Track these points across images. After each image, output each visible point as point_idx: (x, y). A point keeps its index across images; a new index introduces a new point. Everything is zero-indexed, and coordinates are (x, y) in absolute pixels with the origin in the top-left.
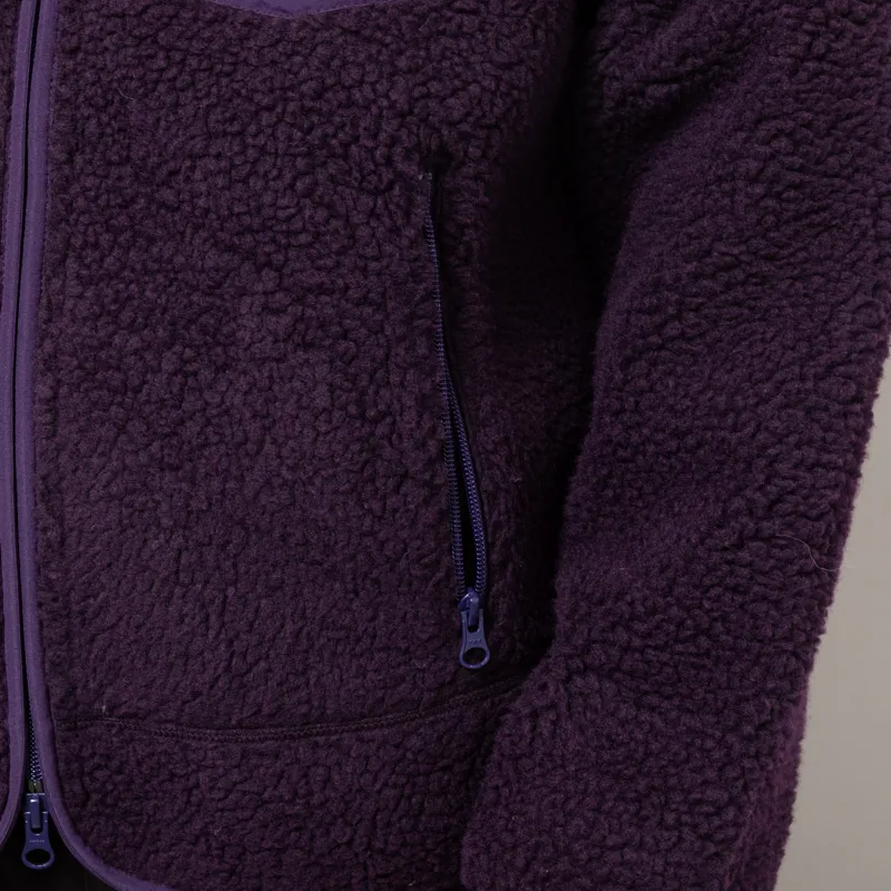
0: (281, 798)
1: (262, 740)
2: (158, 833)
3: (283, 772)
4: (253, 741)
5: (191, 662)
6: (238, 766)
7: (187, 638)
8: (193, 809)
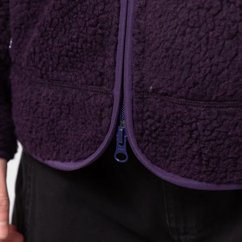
0: (237, 135)
1: (227, 107)
2: (176, 151)
3: (237, 123)
4: (223, 107)
5: (193, 67)
6: (216, 119)
7: (192, 54)
8: (193, 140)
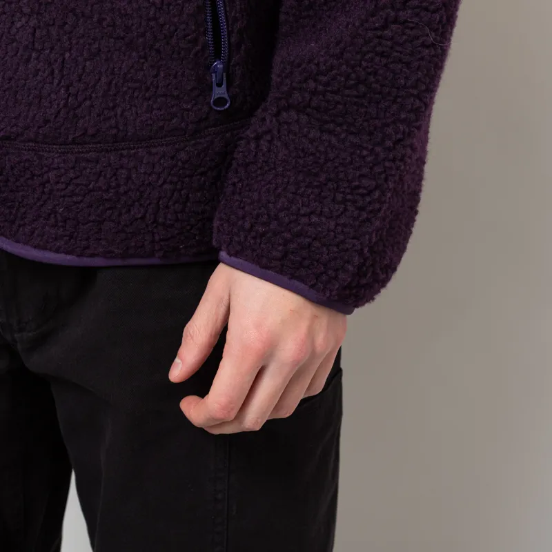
1: (88, 152)
3: (101, 172)
4: (83, 152)
5: (43, 101)
6: (73, 168)
7: (40, 85)
